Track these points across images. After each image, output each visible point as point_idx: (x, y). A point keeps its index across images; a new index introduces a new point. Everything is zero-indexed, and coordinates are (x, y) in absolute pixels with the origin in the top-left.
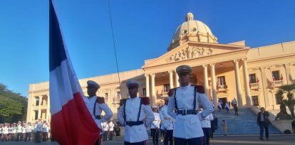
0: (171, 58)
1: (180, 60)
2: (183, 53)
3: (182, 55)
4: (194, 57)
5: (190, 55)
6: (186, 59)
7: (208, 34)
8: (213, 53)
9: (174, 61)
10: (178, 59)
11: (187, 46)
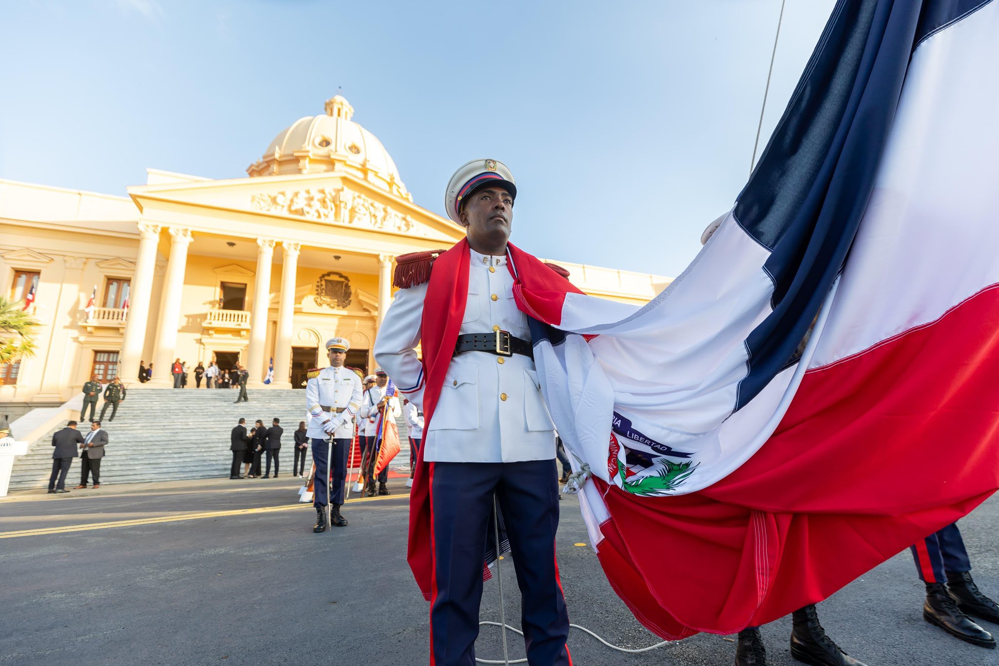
0: (274, 200)
1: (307, 218)
2: (323, 202)
3: (317, 205)
4: (355, 224)
5: (345, 213)
6: (331, 220)
7: (392, 179)
8: (412, 232)
9: (285, 213)
10: (301, 212)
11: (339, 185)
